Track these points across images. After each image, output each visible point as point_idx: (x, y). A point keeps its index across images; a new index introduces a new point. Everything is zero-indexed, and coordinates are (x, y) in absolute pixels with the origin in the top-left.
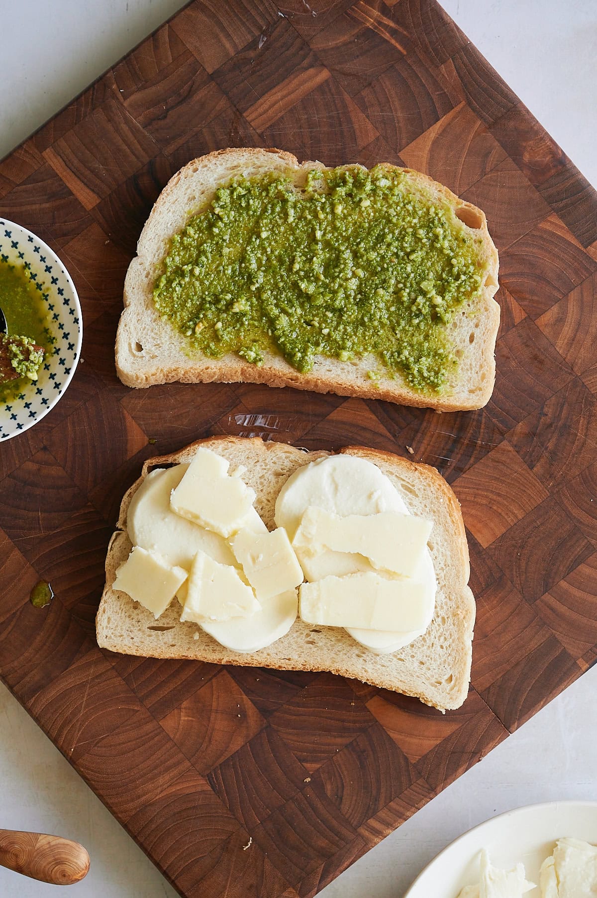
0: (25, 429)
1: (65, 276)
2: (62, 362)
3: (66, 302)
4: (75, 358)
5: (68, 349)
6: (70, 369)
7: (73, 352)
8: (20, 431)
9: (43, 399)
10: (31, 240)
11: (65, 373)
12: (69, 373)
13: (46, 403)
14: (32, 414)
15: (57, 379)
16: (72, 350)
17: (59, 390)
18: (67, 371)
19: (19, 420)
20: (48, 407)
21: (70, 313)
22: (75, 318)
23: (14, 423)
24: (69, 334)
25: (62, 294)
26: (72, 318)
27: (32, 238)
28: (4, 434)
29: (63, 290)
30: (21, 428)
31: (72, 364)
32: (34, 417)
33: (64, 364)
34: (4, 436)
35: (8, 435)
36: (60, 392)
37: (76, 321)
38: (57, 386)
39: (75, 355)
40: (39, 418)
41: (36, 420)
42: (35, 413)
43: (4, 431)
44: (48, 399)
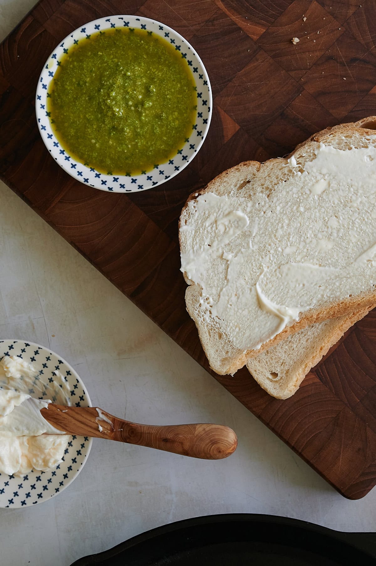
0: (181, 169)
1: (192, 51)
2: (200, 115)
3: (196, 70)
4: (209, 111)
5: (203, 105)
6: (207, 119)
7: (207, 107)
8: (178, 172)
9: (191, 145)
10: (161, 28)
11: (204, 123)
12: (207, 123)
13: (193, 148)
14: (185, 158)
15: (199, 129)
16: (206, 105)
17: (201, 137)
18: (205, 121)
19: (176, 164)
20: (196, 151)
21: (200, 78)
22: (204, 81)
23: (172, 167)
24: (201, 93)
25: (191, 65)
26: (202, 81)
27: (162, 27)
28: (166, 176)
29: (191, 61)
30: (178, 170)
31: (208, 115)
32: (186, 160)
33: (201, 117)
34: (167, 177)
35: (169, 176)
36: (203, 138)
37: (205, 83)
38: (199, 134)
39: (209, 108)
40: (190, 160)
41: (188, 161)
42: (187, 156)
43: (166, 174)
44: (194, 145)
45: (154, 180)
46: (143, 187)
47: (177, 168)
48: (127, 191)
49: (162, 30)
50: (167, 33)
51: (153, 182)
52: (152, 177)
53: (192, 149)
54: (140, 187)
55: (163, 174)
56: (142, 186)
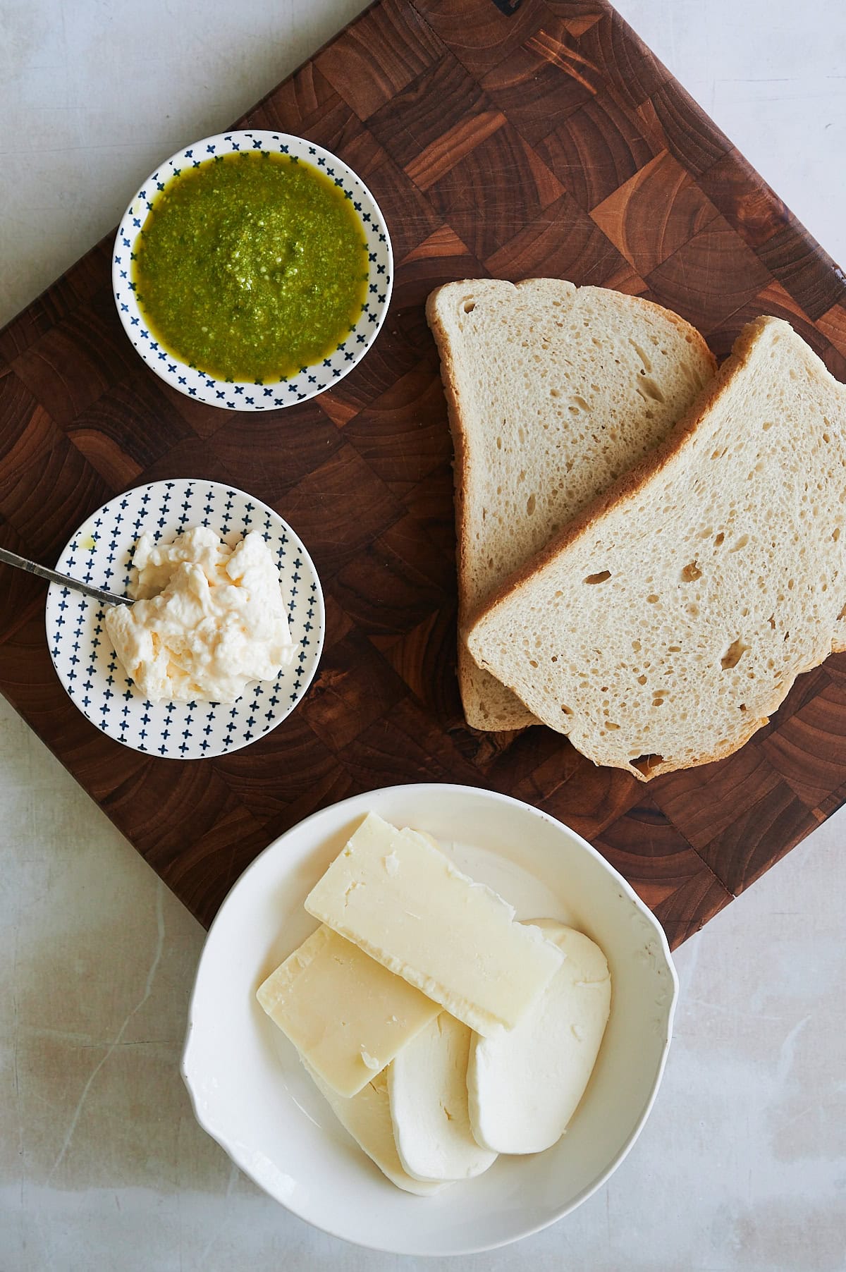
0: (343, 375)
1: (361, 188)
2: (373, 289)
3: (367, 217)
4: (388, 283)
5: (378, 272)
6: (385, 296)
7: (385, 275)
8: (338, 379)
9: (358, 336)
10: (313, 151)
11: (379, 302)
12: (384, 301)
13: (363, 341)
14: (349, 356)
15: (371, 310)
16: (383, 272)
17: (376, 323)
18: (382, 299)
19: (335, 366)
20: (366, 345)
21: (373, 230)
22: (381, 235)
23: (329, 370)
24: (376, 255)
25: (360, 210)
26: (376, 235)
27: (314, 150)
28: (319, 386)
29: (360, 204)
30: (339, 375)
31: (386, 289)
32: (351, 359)
33: (376, 291)
34: (320, 387)
35: (325, 385)
36: (378, 325)
37: (382, 238)
38: (372, 318)
39: (388, 278)
40: (358, 360)
41: (354, 362)
42: (352, 354)
43: (319, 381)
44: (364, 336)
45: (300, 390)
46: (282, 402)
47: (337, 373)
48: (257, 408)
49: (314, 154)
50: (322, 159)
51: (299, 395)
52: (296, 386)
53: (360, 342)
54: (279, 402)
55: (314, 382)
56: (282, 400)
